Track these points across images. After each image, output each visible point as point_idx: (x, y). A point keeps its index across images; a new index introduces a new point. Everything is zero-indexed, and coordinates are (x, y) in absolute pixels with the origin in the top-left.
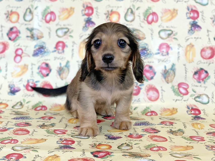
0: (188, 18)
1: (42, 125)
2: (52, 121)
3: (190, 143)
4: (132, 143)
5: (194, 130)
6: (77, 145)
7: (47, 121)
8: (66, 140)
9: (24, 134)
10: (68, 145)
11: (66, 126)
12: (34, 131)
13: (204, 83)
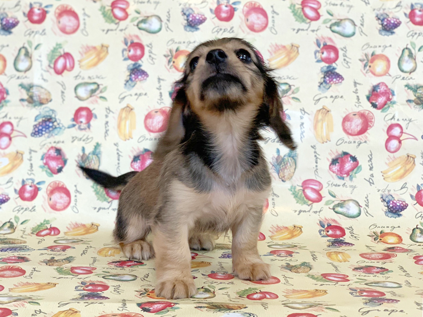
0: (318, 61)
1: (49, 261)
2: (69, 253)
3: (321, 285)
4: (214, 288)
5: (330, 263)
6: (113, 292)
7: (59, 253)
8: (92, 284)
9: (14, 276)
10: (96, 293)
11: (94, 261)
12: (35, 270)
13: (351, 179)
